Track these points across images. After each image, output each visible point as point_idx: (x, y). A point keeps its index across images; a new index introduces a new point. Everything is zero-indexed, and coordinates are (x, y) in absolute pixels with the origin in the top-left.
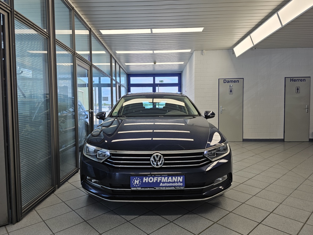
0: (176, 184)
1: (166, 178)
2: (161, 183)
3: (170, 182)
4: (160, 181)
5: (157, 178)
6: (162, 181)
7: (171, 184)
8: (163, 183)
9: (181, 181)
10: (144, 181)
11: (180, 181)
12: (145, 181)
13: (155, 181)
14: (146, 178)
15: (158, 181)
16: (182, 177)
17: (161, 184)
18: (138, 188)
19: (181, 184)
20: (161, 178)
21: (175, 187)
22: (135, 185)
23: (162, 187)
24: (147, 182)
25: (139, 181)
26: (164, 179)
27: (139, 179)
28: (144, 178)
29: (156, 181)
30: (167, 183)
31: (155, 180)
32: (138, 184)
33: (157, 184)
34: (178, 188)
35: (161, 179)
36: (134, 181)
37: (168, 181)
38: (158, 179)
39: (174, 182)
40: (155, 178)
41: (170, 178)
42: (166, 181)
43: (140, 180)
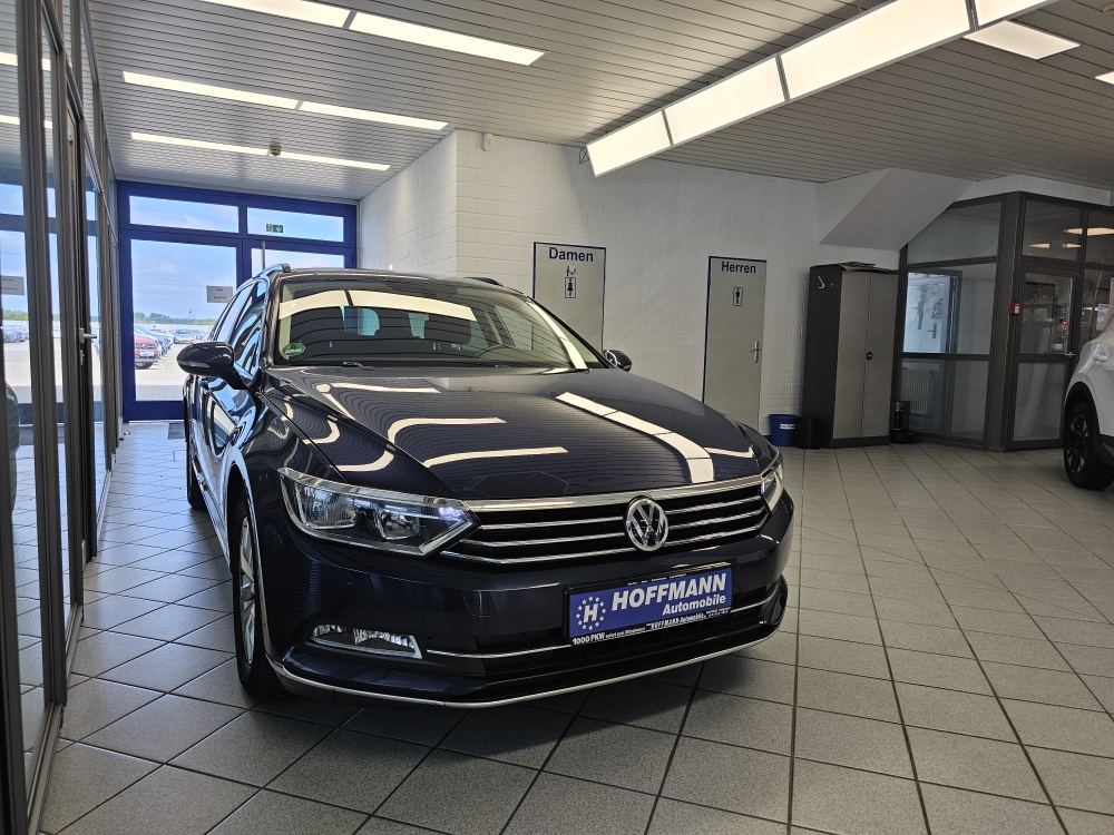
0: (708, 602)
1: (683, 584)
2: (668, 606)
3: (692, 598)
4: (665, 598)
5: (655, 588)
6: (670, 599)
7: (695, 604)
8: (674, 602)
9: (722, 588)
10: (615, 608)
11: (718, 591)
12: (620, 605)
13: (648, 603)
14: (621, 596)
15: (659, 600)
16: (724, 576)
17: (667, 610)
18: (596, 636)
19: (722, 599)
20: (666, 586)
21: (703, 611)
22: (584, 627)
23: (670, 617)
24: (624, 607)
25: (600, 609)
26: (676, 590)
27: (597, 600)
28: (617, 595)
29: (654, 600)
30: (685, 600)
31: (650, 595)
32: (595, 622)
33: (655, 609)
34: (713, 613)
35: (668, 590)
36: (582, 613)
37: (687, 596)
38: (656, 592)
39: (704, 596)
40: (650, 589)
41: (693, 582)
42: (682, 597)
43: (602, 604)
